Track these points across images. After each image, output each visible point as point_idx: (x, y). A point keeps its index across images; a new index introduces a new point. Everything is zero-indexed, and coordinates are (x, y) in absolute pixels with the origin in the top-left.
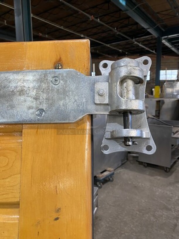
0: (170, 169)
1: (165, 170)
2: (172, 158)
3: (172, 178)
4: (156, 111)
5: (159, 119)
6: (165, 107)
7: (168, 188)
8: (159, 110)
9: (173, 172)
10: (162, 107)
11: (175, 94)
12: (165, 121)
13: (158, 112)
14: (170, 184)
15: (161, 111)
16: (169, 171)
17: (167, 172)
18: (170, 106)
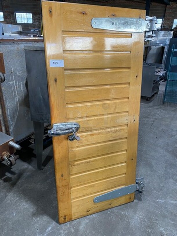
0: (150, 98)
1: (147, 99)
2: (152, 92)
3: (151, 104)
4: (144, 55)
5: (146, 61)
6: (151, 52)
7: (149, 109)
8: (146, 55)
9: (152, 101)
10: (149, 52)
11: (158, 42)
12: (150, 64)
13: (145, 56)
14: (150, 107)
15: (148, 55)
16: (149, 100)
17: (148, 101)
18: (155, 52)
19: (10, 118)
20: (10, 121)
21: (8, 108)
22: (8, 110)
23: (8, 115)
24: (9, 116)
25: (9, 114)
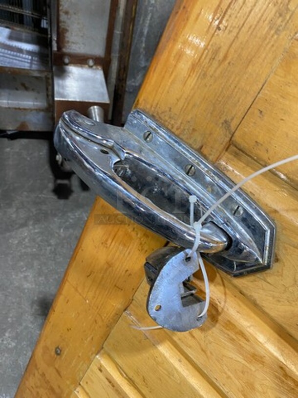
19: (144, 45)
20: (142, 56)
21: (150, 9)
22: (146, 16)
23: (142, 33)
24: (144, 39)
25: (146, 31)
